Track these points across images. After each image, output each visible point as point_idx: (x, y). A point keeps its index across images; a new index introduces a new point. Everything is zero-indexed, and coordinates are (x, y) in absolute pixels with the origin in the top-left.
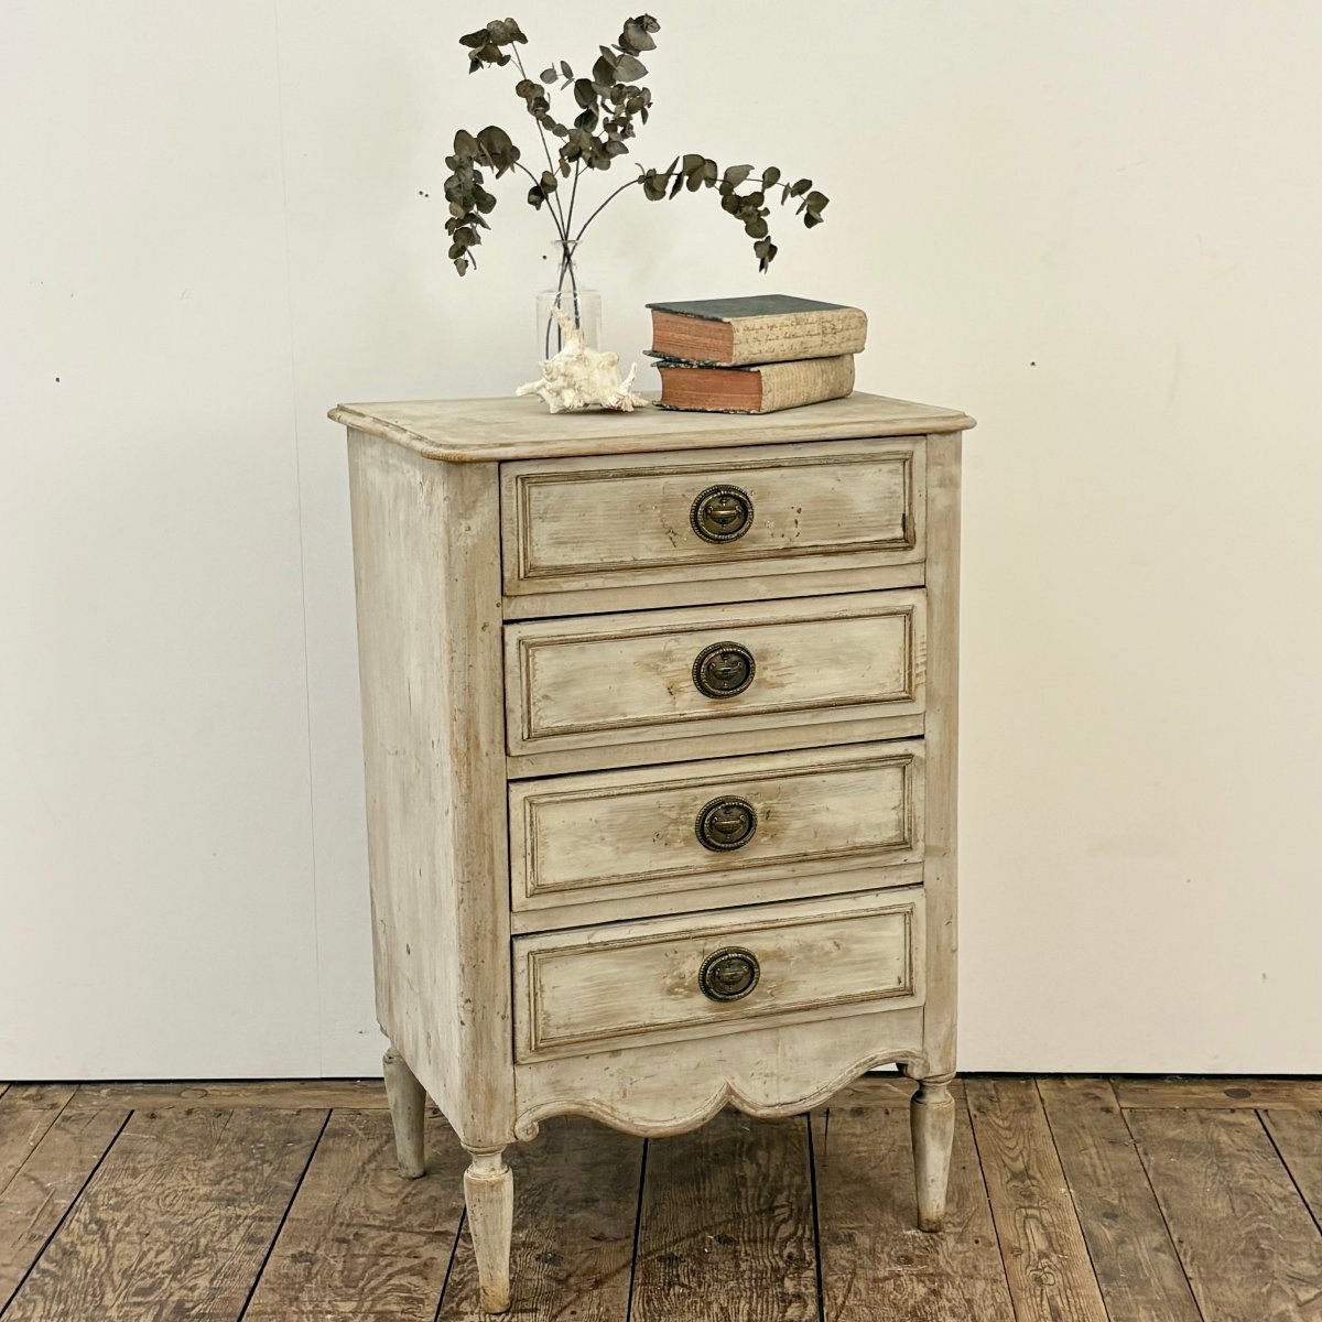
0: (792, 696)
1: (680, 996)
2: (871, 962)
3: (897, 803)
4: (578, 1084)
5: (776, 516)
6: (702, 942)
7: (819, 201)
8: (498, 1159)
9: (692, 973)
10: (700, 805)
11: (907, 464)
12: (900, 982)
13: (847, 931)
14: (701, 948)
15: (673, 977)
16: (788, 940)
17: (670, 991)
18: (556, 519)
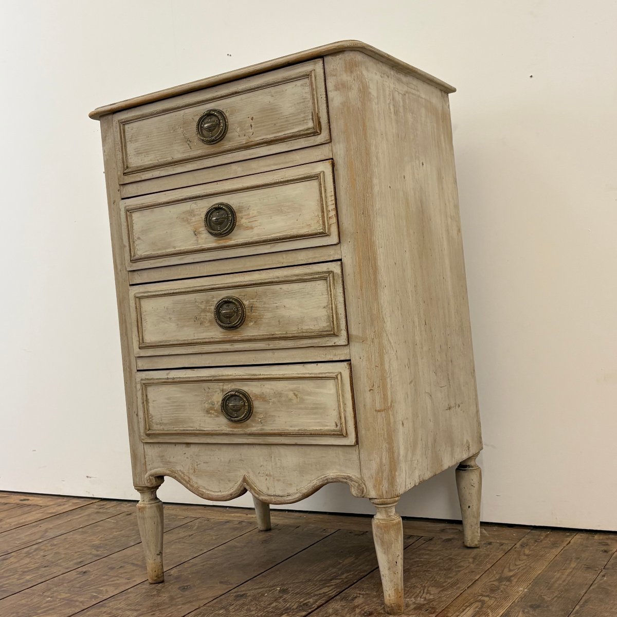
0: (258, 235)
1: (212, 415)
2: (317, 409)
3: (326, 304)
4: (172, 460)
5: (240, 124)
6: (221, 384)
9: (218, 402)
10: (215, 301)
12: (337, 426)
13: (301, 386)
14: (221, 387)
15: (209, 403)
16: (267, 388)
17: (208, 412)
18: (136, 141)
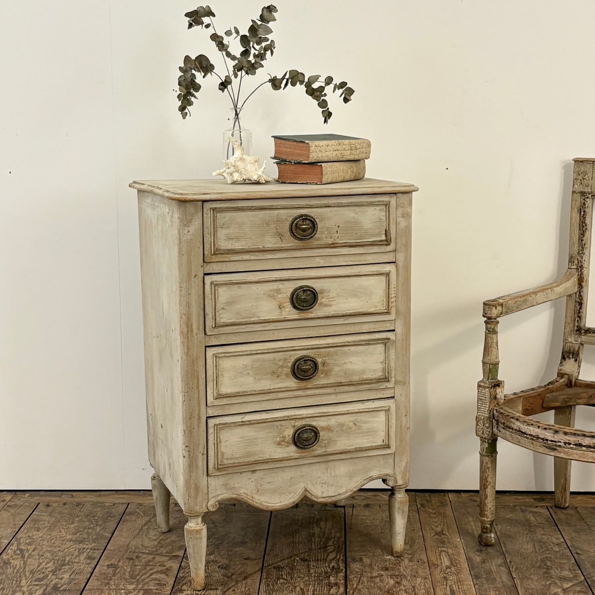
0: (335, 311)
1: (283, 446)
2: (371, 432)
3: (383, 360)
4: (236, 485)
5: (328, 229)
6: (294, 421)
7: (350, 92)
8: (200, 520)
9: (289, 435)
10: (293, 359)
11: (387, 207)
12: (383, 442)
13: (359, 418)
14: (293, 424)
15: (280, 437)
16: (333, 421)
17: (279, 444)
18: (228, 228)
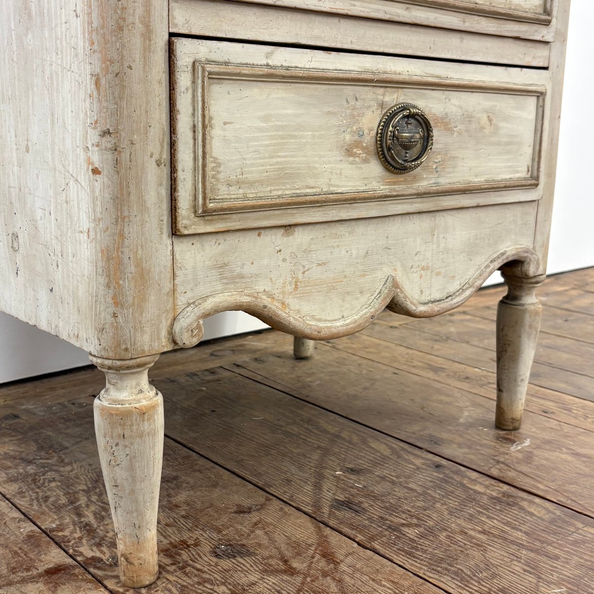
1: (357, 159)
4: (248, 270)
6: (381, 90)
8: (144, 379)
9: (370, 130)
12: (528, 170)
13: (498, 105)
15: (353, 133)
17: (349, 152)
